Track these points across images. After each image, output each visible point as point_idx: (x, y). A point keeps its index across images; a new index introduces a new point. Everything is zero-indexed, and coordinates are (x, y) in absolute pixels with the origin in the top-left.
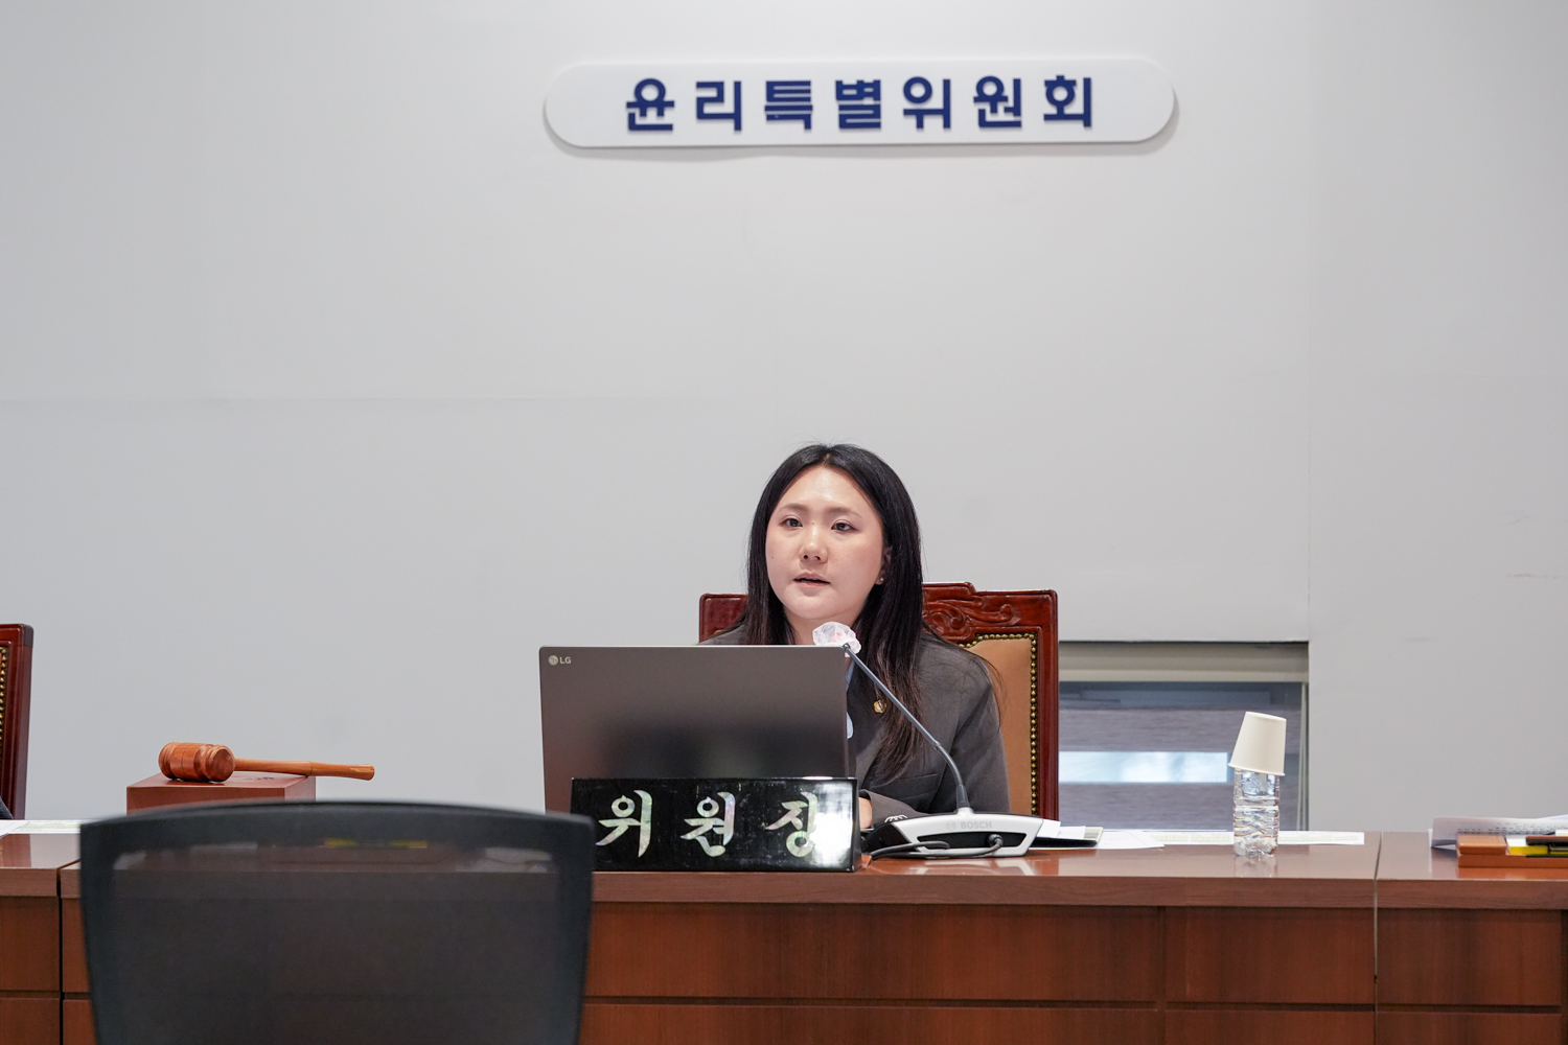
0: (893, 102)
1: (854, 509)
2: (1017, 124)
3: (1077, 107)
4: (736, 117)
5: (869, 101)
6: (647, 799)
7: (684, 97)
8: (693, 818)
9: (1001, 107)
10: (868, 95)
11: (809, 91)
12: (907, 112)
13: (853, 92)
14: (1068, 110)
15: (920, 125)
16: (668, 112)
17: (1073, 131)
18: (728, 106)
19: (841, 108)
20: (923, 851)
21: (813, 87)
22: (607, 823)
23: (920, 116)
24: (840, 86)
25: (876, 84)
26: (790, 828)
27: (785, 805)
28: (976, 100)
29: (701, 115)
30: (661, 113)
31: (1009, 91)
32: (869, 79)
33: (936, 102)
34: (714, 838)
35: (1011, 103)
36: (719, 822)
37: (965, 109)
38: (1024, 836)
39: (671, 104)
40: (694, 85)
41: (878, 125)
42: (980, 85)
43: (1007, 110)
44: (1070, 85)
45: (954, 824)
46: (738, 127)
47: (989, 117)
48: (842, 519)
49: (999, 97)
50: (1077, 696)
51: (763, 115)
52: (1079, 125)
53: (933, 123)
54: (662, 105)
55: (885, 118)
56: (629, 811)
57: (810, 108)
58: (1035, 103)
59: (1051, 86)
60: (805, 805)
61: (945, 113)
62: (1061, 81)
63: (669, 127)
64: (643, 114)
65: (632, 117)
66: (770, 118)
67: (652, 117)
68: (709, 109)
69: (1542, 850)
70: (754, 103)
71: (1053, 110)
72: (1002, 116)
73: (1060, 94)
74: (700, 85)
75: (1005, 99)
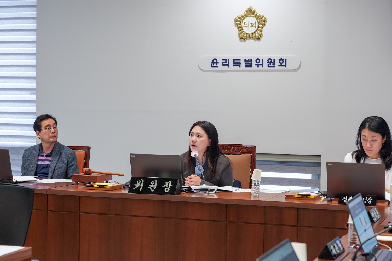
0: (254, 63)
1: (201, 133)
2: (274, 67)
3: (284, 64)
4: (228, 65)
5: (250, 63)
6: (143, 181)
7: (220, 61)
8: (150, 184)
9: (271, 64)
10: (250, 61)
11: (240, 61)
12: (256, 64)
13: (247, 61)
14: (283, 64)
15: (258, 67)
16: (218, 64)
17: (283, 68)
18: (227, 63)
19: (245, 64)
20: (195, 192)
21: (241, 60)
22: (136, 185)
23: (258, 65)
24: (245, 60)
25: (251, 60)
26: (166, 187)
27: (165, 183)
28: (267, 62)
29: (223, 65)
30: (216, 64)
31: (273, 61)
32: (250, 59)
33: (261, 63)
34: (153, 188)
35: (273, 63)
36: (154, 185)
37: (265, 64)
38: (215, 189)
39: (218, 63)
40: (222, 60)
41: (251, 67)
42: (268, 60)
43: (272, 64)
44: (283, 60)
45: (202, 187)
46: (229, 67)
47: (269, 65)
48: (199, 135)
49: (271, 62)
50: (286, 163)
51: (233, 65)
52: (284, 67)
53: (260, 66)
54: (217, 63)
55: (252, 66)
56: (140, 183)
57: (240, 64)
58: (277, 63)
59: (280, 60)
60: (169, 183)
61: (262, 65)
62: (281, 59)
63: (218, 67)
64: (214, 65)
65: (212, 65)
66: (234, 65)
67: (215, 65)
68: (224, 64)
69: (301, 196)
70: (231, 63)
71: (280, 64)
72: (272, 65)
73: (281, 62)
74: (223, 60)
75: (272, 62)
